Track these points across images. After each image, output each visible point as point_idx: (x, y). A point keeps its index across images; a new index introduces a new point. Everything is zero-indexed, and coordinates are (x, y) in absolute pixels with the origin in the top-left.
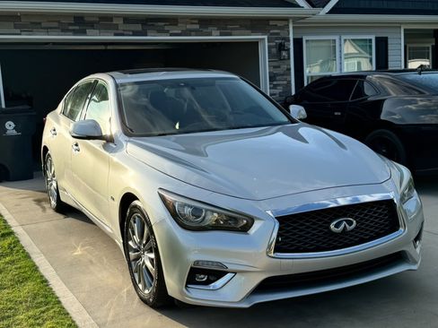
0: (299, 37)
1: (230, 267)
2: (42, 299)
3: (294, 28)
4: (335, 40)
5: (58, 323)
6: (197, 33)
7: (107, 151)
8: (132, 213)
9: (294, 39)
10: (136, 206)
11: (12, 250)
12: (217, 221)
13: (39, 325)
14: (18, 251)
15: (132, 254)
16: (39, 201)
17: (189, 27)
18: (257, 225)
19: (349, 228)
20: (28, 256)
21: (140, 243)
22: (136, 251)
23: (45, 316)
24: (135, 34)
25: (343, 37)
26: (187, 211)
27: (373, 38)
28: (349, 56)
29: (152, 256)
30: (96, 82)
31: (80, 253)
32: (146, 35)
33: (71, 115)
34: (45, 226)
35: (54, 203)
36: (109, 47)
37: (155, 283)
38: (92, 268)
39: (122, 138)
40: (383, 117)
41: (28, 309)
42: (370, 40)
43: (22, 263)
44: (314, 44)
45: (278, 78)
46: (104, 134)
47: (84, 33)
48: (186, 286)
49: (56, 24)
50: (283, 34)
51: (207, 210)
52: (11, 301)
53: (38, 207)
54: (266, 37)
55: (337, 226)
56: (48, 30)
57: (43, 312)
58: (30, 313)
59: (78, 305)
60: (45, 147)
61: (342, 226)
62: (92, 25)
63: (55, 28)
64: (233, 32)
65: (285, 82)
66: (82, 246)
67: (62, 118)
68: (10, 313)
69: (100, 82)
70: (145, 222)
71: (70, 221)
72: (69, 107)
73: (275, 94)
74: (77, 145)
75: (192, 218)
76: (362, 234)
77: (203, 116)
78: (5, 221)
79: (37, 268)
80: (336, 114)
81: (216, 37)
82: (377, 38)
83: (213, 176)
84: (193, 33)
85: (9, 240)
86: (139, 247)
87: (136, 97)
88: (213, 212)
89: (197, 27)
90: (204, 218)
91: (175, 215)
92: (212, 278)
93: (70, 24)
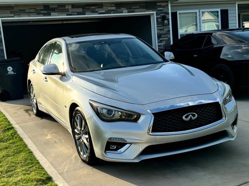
0: (174, 11)
1: (128, 141)
2: (30, 161)
3: (171, 6)
4: (196, 13)
5: (38, 173)
6: (115, 12)
7: (62, 81)
8: (76, 114)
9: (171, 13)
10: (78, 110)
11: (13, 136)
12: (121, 116)
13: (28, 174)
14: (16, 137)
15: (77, 137)
16: (27, 111)
17: (109, 8)
18: (142, 118)
19: (193, 118)
20: (21, 140)
21: (81, 130)
22: (78, 134)
23: (31, 169)
24: (79, 14)
25: (201, 11)
26: (105, 111)
27: (219, 10)
28: (205, 21)
29: (87, 136)
30: (56, 43)
31: (50, 137)
32: (85, 15)
33: (43, 62)
34: (30, 124)
35: (35, 111)
36: (64, 22)
37: (89, 151)
38: (56, 145)
39: (70, 73)
40: (222, 57)
41: (22, 166)
42: (217, 12)
43: (19, 143)
44: (183, 15)
45: (162, 36)
46: (60, 72)
47: (49, 15)
48: (105, 152)
49: (33, 10)
50: (165, 10)
51: (115, 111)
52: (13, 163)
53: (27, 114)
54: (155, 12)
55: (186, 117)
56: (29, 14)
57: (30, 168)
58: (23, 168)
59: (48, 164)
60: (29, 80)
61: (189, 117)
62: (54, 10)
63: (33, 12)
64: (136, 10)
65: (167, 39)
66: (51, 134)
67: (38, 64)
68: (12, 168)
69: (58, 43)
70: (83, 118)
71: (44, 121)
72: (41, 57)
73: (161, 46)
74: (46, 78)
75: (107, 115)
76: (201, 121)
77: (117, 60)
78: (9, 122)
79: (27, 145)
80: (195, 56)
81: (125, 13)
82: (221, 10)
83: (120, 93)
84: (112, 12)
85: (11, 131)
86: (80, 132)
87: (78, 50)
88: (118, 111)
89: (114, 8)
90: (114, 115)
91: (98, 114)
92: (119, 147)
93: (41, 10)
